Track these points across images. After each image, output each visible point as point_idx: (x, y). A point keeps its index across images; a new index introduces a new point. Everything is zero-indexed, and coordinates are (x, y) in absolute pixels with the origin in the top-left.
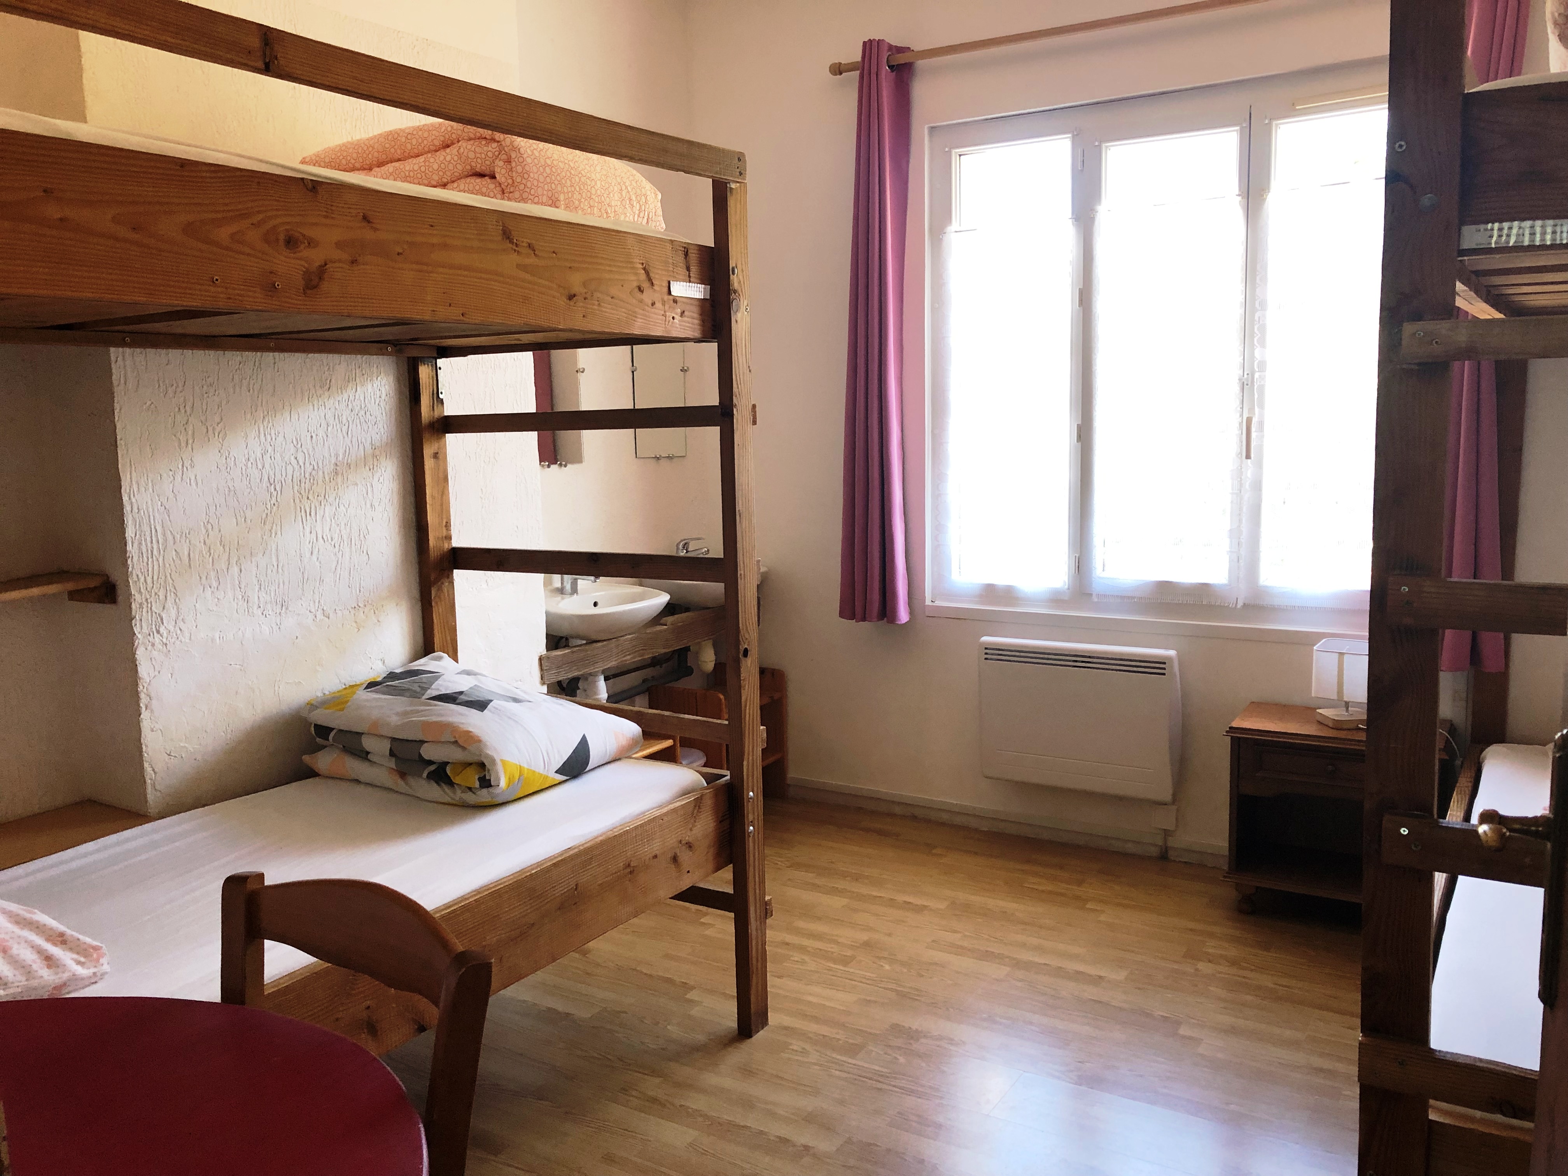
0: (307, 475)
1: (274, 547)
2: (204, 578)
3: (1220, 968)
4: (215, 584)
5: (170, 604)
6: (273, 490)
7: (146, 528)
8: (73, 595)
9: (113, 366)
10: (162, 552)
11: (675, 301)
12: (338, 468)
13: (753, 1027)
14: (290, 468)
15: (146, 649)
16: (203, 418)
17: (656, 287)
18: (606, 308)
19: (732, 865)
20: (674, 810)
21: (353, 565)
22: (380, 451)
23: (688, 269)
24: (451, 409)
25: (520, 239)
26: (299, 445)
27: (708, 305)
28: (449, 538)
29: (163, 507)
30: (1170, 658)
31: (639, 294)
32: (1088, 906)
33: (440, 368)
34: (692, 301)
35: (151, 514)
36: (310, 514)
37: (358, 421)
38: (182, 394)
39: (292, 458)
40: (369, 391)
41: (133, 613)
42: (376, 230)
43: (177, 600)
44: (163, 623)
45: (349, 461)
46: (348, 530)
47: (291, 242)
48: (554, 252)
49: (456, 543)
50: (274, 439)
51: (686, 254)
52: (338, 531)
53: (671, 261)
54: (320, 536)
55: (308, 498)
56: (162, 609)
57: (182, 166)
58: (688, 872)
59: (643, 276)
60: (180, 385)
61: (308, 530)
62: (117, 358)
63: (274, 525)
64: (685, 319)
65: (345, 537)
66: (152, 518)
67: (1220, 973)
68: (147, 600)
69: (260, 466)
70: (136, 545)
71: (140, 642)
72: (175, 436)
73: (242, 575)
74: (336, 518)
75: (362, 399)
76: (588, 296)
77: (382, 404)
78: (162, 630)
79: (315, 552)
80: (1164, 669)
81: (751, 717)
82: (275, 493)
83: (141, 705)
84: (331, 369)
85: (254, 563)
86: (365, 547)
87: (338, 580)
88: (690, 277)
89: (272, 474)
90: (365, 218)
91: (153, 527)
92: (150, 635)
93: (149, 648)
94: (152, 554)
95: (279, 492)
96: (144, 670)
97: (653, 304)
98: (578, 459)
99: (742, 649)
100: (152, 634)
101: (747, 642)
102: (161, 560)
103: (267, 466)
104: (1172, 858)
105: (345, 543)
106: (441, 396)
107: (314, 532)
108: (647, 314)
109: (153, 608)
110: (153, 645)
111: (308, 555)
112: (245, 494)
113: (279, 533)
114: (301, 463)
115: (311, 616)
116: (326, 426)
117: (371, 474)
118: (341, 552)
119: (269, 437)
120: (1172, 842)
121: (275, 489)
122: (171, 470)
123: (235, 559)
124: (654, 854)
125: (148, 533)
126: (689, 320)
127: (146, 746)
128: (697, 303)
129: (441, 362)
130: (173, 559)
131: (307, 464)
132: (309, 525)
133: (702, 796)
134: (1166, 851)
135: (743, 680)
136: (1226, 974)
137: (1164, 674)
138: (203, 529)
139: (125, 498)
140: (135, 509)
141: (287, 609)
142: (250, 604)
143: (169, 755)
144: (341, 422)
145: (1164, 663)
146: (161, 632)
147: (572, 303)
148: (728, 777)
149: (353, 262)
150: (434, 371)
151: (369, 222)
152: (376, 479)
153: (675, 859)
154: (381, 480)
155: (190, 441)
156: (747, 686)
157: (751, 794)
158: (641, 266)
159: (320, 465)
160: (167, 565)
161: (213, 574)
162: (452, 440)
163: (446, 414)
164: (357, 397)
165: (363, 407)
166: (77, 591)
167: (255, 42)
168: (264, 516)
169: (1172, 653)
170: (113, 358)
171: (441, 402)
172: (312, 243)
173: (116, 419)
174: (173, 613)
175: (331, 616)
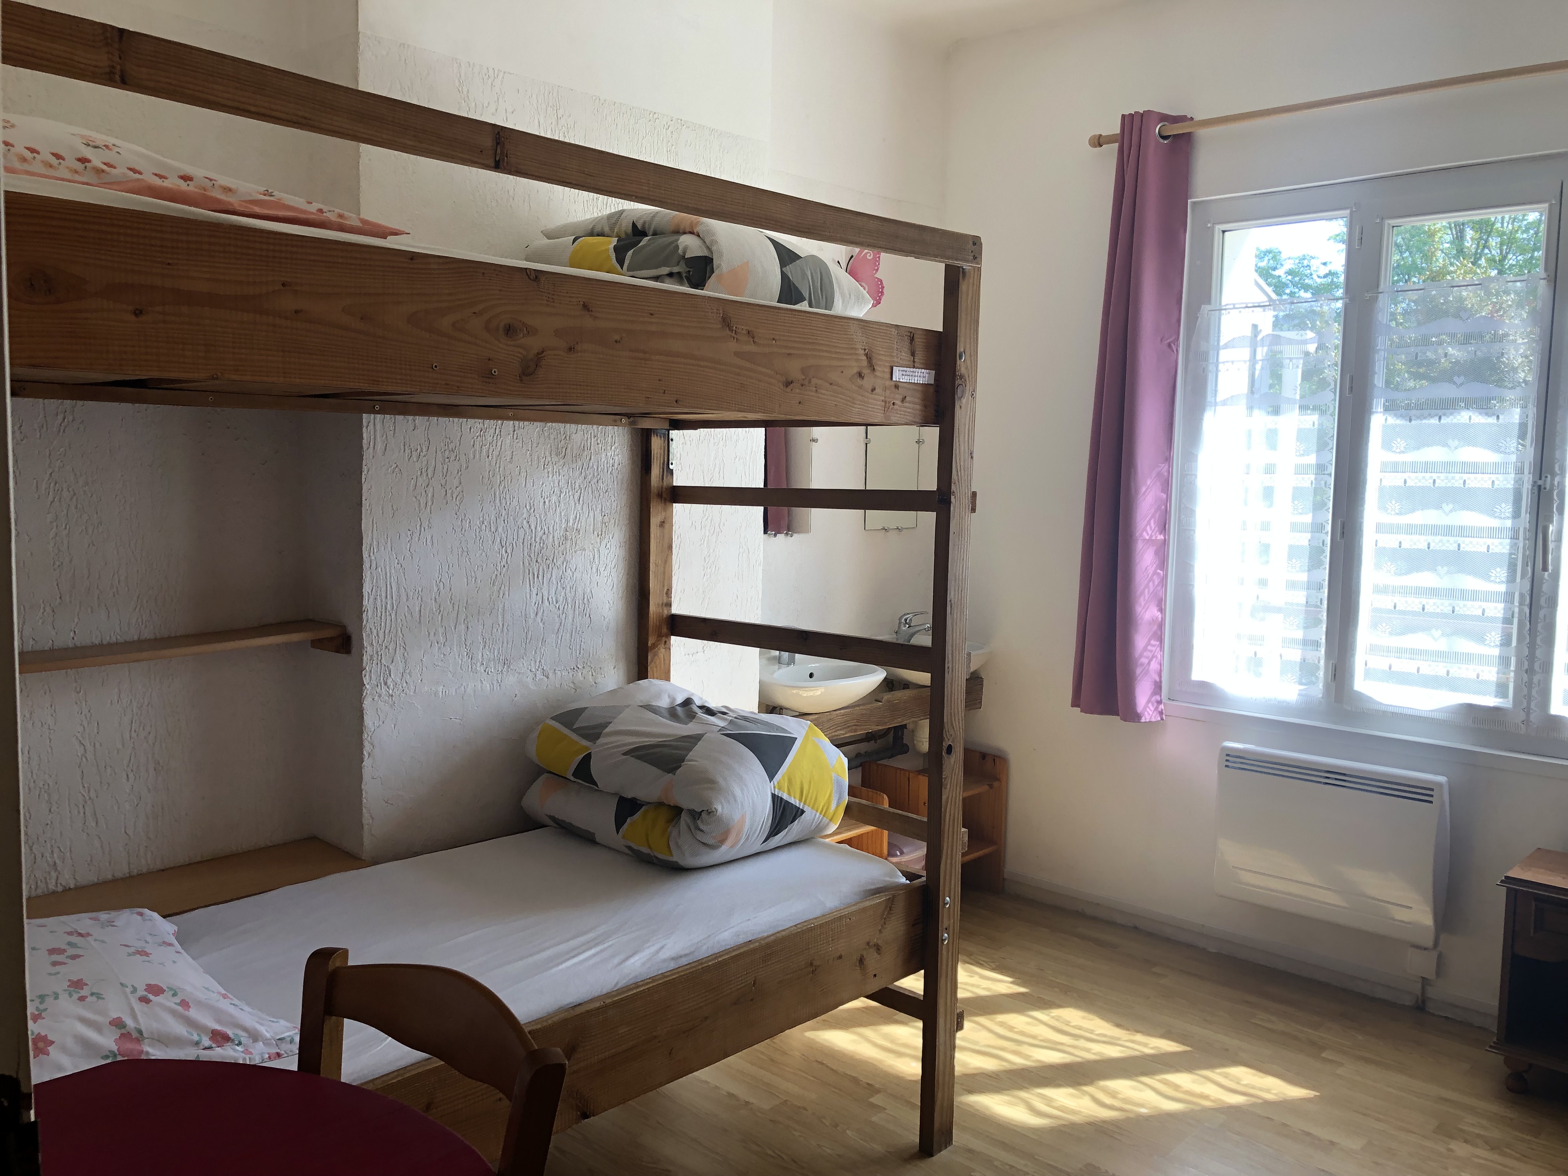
0: (538, 540)
1: (501, 606)
2: (432, 634)
3: (1479, 1152)
4: (442, 640)
5: (398, 657)
6: (504, 553)
7: (382, 583)
8: (317, 644)
9: (364, 429)
10: (395, 608)
11: (897, 387)
12: (568, 533)
13: (935, 1146)
14: (521, 532)
15: (373, 699)
16: (443, 482)
17: (877, 373)
18: (824, 394)
19: (922, 972)
20: (864, 910)
21: (574, 627)
22: (609, 519)
23: (913, 354)
24: (679, 480)
25: (739, 326)
26: (532, 510)
27: (932, 390)
28: (669, 605)
29: (400, 565)
30: (1440, 785)
31: (859, 381)
32: (1323, 1055)
33: (672, 440)
34: (915, 387)
35: (388, 571)
36: (538, 577)
37: (590, 489)
38: (425, 458)
39: (525, 522)
40: (603, 460)
41: (364, 665)
42: (596, 318)
43: (406, 654)
44: (390, 676)
45: (579, 526)
46: (573, 593)
47: (509, 330)
48: (774, 339)
49: (676, 610)
50: (508, 503)
51: (912, 339)
52: (563, 593)
53: (895, 346)
54: (545, 598)
55: (537, 561)
56: (391, 662)
57: (412, 259)
58: (875, 975)
59: (865, 363)
60: (424, 450)
61: (535, 592)
62: (369, 423)
63: (503, 586)
64: (907, 405)
65: (570, 600)
66: (388, 575)
67: (1478, 1157)
68: (377, 652)
69: (493, 529)
70: (372, 598)
71: (368, 692)
72: (416, 497)
73: (469, 633)
74: (562, 582)
75: (595, 467)
76: (806, 382)
77: (615, 473)
78: (389, 681)
79: (540, 614)
80: (1432, 796)
81: (952, 818)
82: (505, 555)
83: (365, 752)
84: (568, 438)
85: (481, 621)
86: (588, 610)
87: (559, 641)
88: (914, 362)
89: (504, 536)
90: (585, 307)
91: (388, 583)
92: (378, 686)
93: (376, 698)
94: (386, 609)
95: (510, 555)
96: (369, 720)
97: (873, 390)
98: (806, 530)
99: (945, 745)
100: (379, 685)
101: (951, 740)
102: (393, 616)
103: (500, 530)
104: (1431, 1011)
105: (570, 605)
106: (671, 467)
107: (540, 595)
108: (866, 399)
109: (383, 661)
110: (380, 696)
111: (533, 616)
112: (477, 555)
113: (507, 593)
114: (533, 527)
115: (531, 675)
116: (559, 493)
117: (599, 541)
118: (564, 615)
119: (503, 501)
120: (1431, 992)
121: (506, 552)
122: (409, 530)
123: (464, 617)
124: (838, 954)
125: (383, 589)
126: (911, 405)
127: (366, 793)
128: (920, 388)
129: (674, 434)
130: (405, 615)
131: (539, 529)
132: (535, 588)
133: (894, 896)
134: (1424, 1002)
135: (945, 778)
136: (1486, 1159)
137: (1431, 802)
138: (435, 587)
139: (365, 555)
140: (374, 566)
141: (509, 667)
142: (473, 661)
143: (386, 802)
144: (573, 489)
145: (1432, 790)
146: (388, 684)
147: (789, 390)
148: (924, 879)
149: (570, 349)
150: (666, 442)
151: (589, 310)
152: (604, 544)
153: (861, 961)
154: (608, 546)
155: (430, 503)
156: (948, 787)
157: (948, 898)
158: (863, 352)
159: (551, 529)
160: (399, 620)
161: (441, 630)
162: (679, 508)
163: (675, 484)
164: (591, 464)
165: (596, 474)
166: (319, 640)
167: (488, 142)
168: (494, 576)
169: (1442, 779)
170: (365, 423)
171: (671, 472)
172: (531, 331)
173: (363, 480)
174: (401, 666)
175: (551, 675)
